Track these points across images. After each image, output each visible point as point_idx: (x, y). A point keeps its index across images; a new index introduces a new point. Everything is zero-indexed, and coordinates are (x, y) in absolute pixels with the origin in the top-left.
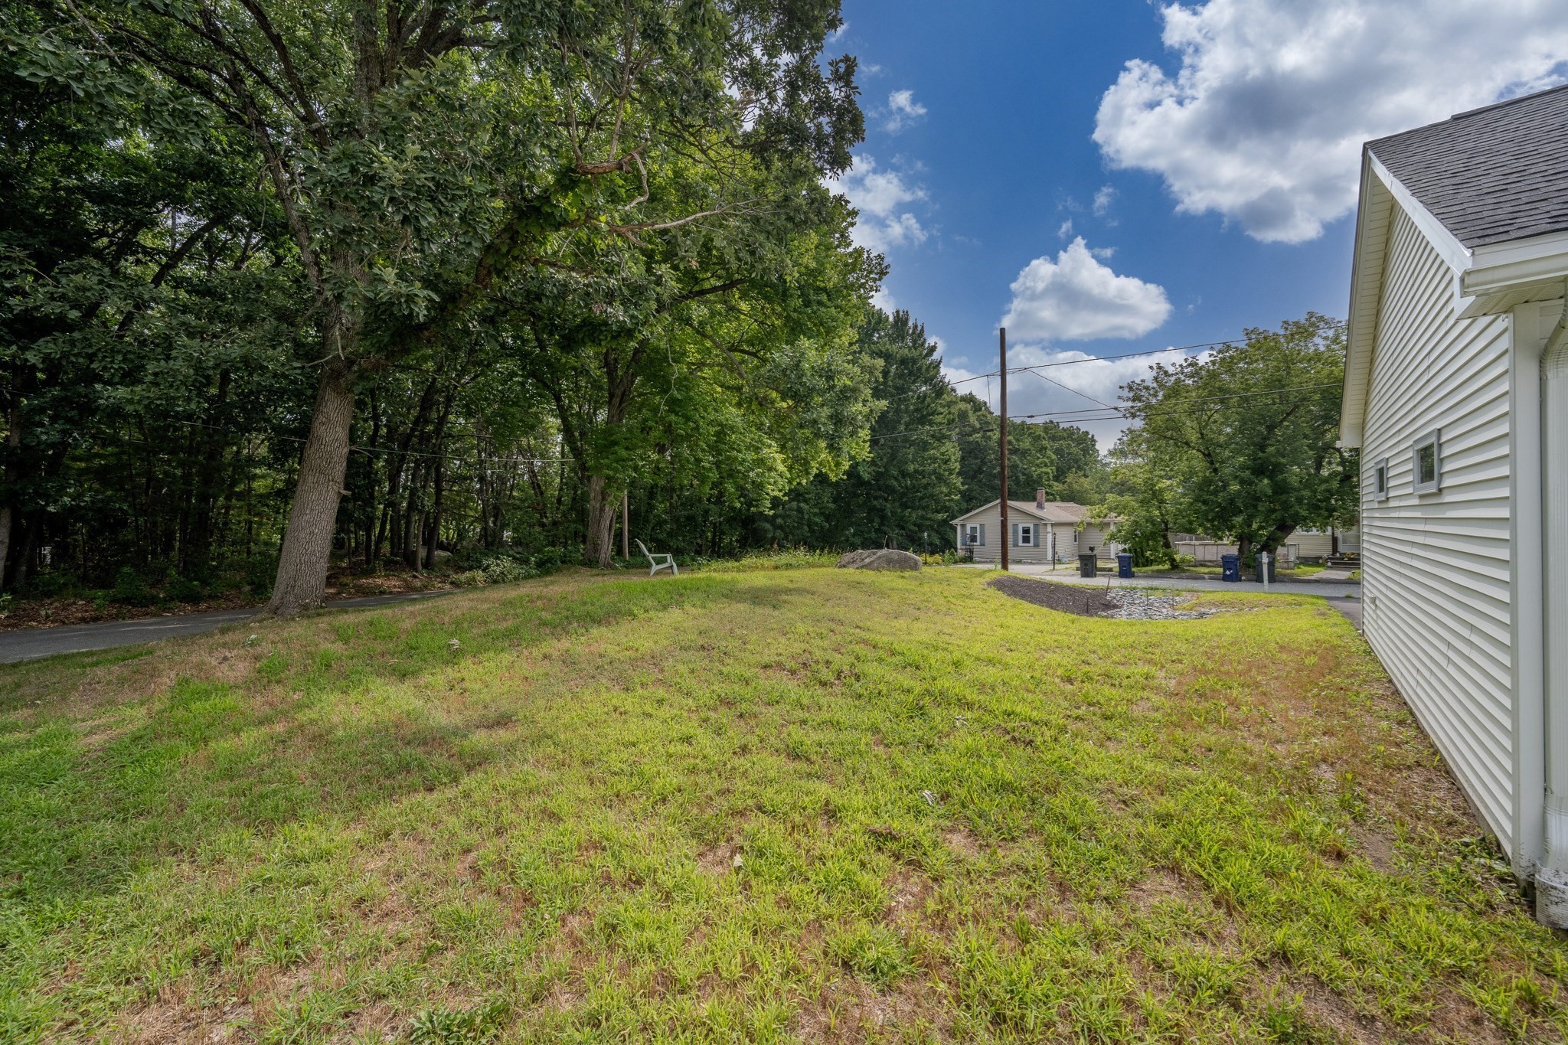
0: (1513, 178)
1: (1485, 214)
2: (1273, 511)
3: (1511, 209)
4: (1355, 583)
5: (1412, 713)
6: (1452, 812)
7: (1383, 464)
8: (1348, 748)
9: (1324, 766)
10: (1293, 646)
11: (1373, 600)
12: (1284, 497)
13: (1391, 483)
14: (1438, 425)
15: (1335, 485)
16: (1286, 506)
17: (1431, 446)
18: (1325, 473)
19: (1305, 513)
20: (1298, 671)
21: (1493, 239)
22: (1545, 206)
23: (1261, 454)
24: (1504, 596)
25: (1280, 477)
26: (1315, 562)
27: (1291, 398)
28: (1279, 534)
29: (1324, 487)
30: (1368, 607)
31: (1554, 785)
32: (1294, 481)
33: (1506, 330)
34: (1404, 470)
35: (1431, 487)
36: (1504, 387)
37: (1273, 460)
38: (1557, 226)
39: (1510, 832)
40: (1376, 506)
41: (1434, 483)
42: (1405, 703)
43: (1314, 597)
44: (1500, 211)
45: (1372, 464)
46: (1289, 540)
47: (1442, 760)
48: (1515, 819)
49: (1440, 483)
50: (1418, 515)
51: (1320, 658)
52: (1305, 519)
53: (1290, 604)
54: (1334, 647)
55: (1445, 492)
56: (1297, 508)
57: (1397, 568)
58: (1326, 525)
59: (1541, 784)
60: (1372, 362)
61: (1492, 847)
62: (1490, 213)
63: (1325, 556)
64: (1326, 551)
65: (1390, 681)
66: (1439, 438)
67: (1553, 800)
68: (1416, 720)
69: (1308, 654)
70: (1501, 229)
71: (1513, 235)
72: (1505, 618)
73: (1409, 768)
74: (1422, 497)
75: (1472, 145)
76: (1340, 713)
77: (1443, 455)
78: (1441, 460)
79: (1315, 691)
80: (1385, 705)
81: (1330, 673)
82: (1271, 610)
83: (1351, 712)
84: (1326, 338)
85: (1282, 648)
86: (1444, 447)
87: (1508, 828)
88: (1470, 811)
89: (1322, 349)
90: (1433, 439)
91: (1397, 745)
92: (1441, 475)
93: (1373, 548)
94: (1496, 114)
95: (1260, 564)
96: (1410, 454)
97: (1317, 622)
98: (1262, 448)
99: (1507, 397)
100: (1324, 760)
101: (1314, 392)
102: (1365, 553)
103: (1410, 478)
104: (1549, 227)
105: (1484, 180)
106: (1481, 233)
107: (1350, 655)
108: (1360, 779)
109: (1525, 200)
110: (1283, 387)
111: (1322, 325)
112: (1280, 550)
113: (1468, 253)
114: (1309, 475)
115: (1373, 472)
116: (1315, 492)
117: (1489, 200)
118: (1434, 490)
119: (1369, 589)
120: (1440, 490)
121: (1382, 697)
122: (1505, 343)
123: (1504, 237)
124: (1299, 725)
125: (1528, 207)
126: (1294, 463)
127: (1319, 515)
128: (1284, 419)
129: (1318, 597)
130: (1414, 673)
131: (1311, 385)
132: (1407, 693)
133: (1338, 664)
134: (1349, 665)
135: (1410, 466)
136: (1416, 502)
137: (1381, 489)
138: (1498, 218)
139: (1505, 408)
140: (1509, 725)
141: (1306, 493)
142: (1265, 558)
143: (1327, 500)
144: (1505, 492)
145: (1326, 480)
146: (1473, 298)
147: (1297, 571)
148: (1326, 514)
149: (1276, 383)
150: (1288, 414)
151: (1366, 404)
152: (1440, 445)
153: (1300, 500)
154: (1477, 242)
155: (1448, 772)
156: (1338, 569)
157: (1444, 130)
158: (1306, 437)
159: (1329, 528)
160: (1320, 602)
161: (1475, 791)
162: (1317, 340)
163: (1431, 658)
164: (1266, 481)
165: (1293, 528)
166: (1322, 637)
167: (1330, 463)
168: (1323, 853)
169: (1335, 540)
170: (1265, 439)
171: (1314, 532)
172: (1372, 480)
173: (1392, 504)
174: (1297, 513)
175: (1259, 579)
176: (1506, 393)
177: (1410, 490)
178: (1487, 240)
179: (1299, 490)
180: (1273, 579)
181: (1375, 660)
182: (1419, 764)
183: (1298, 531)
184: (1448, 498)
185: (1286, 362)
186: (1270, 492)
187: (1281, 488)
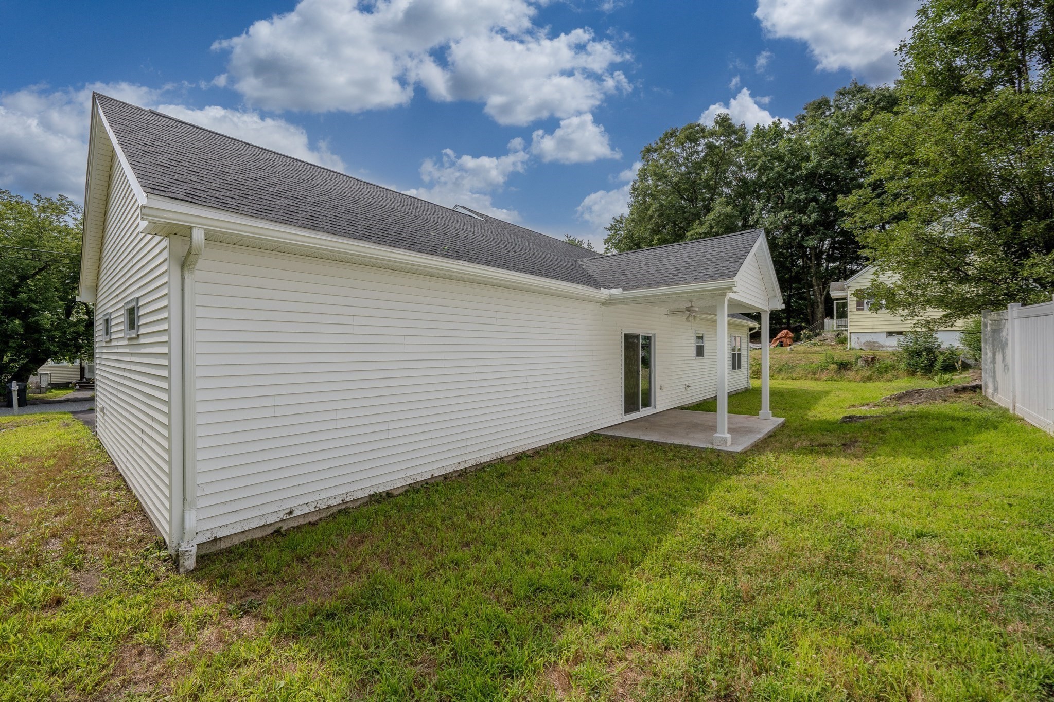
0: (174, 163)
1: (156, 176)
2: (25, 347)
3: (169, 180)
4: (92, 399)
5: (124, 480)
6: (142, 534)
7: (108, 317)
8: (74, 520)
9: (53, 541)
10: (35, 455)
11: (102, 410)
12: (36, 336)
13: (113, 330)
14: (137, 295)
15: (82, 328)
16: (38, 343)
17: (133, 308)
18: (74, 319)
19: (56, 349)
20: (37, 473)
21: (157, 192)
22: (184, 186)
23: (11, 299)
24: (165, 397)
25: (32, 319)
26: (65, 386)
27: (44, 257)
28: (31, 366)
29: (72, 329)
30: (99, 415)
31: (187, 497)
32: (46, 324)
33: (166, 247)
34: (119, 320)
35: (133, 334)
36: (165, 279)
37: (25, 304)
38: (187, 199)
39: (168, 531)
40: (104, 344)
41: (135, 331)
42: (121, 475)
43: (61, 413)
44: (164, 178)
45: (101, 316)
46: (41, 371)
47: (139, 503)
48: (170, 523)
49: (138, 332)
50: (127, 351)
51: (59, 459)
52: (56, 353)
53: (39, 422)
54: (72, 448)
55: (140, 337)
56: (49, 345)
57: (115, 386)
58: (75, 358)
59: (182, 497)
60: (102, 245)
61: (161, 545)
62: (159, 177)
63: (75, 381)
64: (75, 378)
65: (113, 463)
66: (138, 303)
67: (187, 504)
68: (126, 484)
69: (49, 458)
70: (162, 189)
71: (168, 194)
72: (165, 409)
73: (118, 516)
74: (129, 339)
75: (157, 133)
76: (71, 496)
77: (140, 314)
78: (139, 317)
79: (52, 485)
80: (106, 480)
81: (66, 469)
82: (18, 429)
83: (80, 492)
84: (75, 219)
85: (24, 459)
86: (140, 309)
87: (167, 528)
88: (152, 529)
89: (72, 226)
90: (134, 304)
91: (112, 504)
92: (139, 326)
93: (103, 374)
94: (172, 123)
95: (10, 392)
96: (123, 312)
97: (62, 432)
98: (14, 294)
99: (167, 285)
100: (54, 536)
101: (64, 257)
102: (98, 377)
103: (122, 327)
104: (184, 198)
105: (159, 156)
106: (152, 186)
107: (85, 451)
108: (82, 538)
109: (177, 178)
110: (36, 247)
111: (71, 208)
112: (32, 379)
113: (145, 195)
114: (60, 319)
115: (102, 321)
116: (65, 333)
117: (160, 169)
118: (135, 336)
119: (99, 403)
120: (138, 336)
121: (106, 475)
122: (165, 254)
123: (163, 194)
124: (33, 517)
125: (177, 182)
126: (46, 308)
127: (68, 351)
128: (37, 273)
129: (65, 413)
130: (125, 453)
131: (61, 251)
132: (122, 468)
133: (74, 460)
134: (83, 459)
135: (122, 319)
136: (126, 342)
137: (107, 334)
138: (162, 181)
139: (165, 291)
140: (167, 470)
141: (57, 334)
142: (15, 386)
143: (76, 339)
144: (165, 338)
145: (75, 325)
146: (147, 223)
147: (48, 394)
148: (74, 350)
149: (27, 243)
150: (41, 270)
151: (98, 273)
152: (138, 308)
153: (51, 339)
154: (149, 190)
155: (142, 510)
156: (84, 390)
157: (144, 114)
158: (57, 290)
159: (78, 361)
160: (66, 416)
161: (154, 515)
162: (67, 218)
163: (134, 442)
164: (17, 322)
165: (44, 361)
166: (63, 443)
167: (78, 312)
168: (44, 608)
169: (82, 369)
170: (17, 286)
171: (65, 363)
172: (101, 327)
173: (113, 343)
174: (48, 349)
175: (10, 405)
176: (166, 283)
177: (122, 335)
178: (155, 192)
179: (50, 331)
180: (23, 402)
181: (104, 451)
182: (125, 512)
183: (50, 363)
184: (142, 341)
185: (38, 227)
186: (22, 331)
187: (33, 329)
